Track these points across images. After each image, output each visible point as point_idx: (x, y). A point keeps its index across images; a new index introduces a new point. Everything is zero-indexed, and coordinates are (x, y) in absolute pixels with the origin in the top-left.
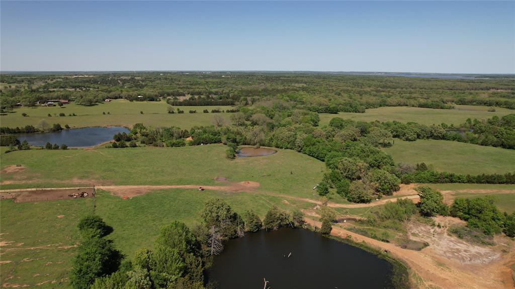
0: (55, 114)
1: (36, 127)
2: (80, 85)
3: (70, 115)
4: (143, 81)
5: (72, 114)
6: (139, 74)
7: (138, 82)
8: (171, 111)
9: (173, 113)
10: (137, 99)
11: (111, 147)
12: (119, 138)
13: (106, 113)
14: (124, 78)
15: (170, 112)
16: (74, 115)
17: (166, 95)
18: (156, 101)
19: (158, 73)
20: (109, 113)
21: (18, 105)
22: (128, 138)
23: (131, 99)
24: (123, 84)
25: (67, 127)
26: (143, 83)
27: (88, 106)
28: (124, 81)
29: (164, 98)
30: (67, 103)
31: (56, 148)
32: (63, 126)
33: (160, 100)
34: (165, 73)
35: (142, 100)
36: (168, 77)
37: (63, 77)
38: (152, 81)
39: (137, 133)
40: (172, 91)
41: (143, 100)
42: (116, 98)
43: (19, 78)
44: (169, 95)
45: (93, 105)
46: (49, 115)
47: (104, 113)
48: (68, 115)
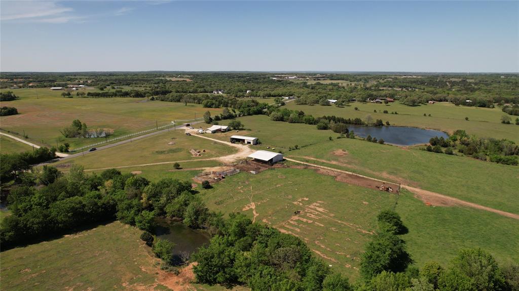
0: (380, 111)
1: (362, 120)
2: (408, 85)
3: (393, 113)
4: (476, 84)
5: (394, 113)
6: (473, 76)
7: (469, 85)
8: (506, 121)
9: (508, 123)
10: (465, 104)
11: (425, 150)
12: (435, 142)
13: (427, 115)
14: (453, 80)
15: (504, 122)
16: (396, 113)
17: (503, 101)
18: (489, 107)
19: (498, 75)
20: (430, 115)
21: (354, 100)
22: (445, 143)
23: (457, 102)
24: (451, 86)
25: (388, 124)
26: (476, 87)
27: (411, 106)
28: (453, 84)
29: (500, 105)
30: (392, 101)
31: (375, 141)
32: (384, 123)
33: (494, 107)
34: (507, 75)
35: (469, 105)
36: (510, 80)
37: (393, 77)
38: (487, 85)
39: (456, 140)
40: (513, 97)
41: (471, 106)
42: (441, 101)
43: (359, 78)
44: (507, 101)
45: (416, 106)
46: (375, 111)
47: (425, 115)
48: (391, 112)
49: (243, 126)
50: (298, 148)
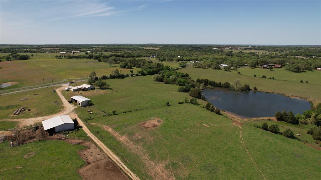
0: (259, 76)
1: (232, 84)
3: (270, 78)
5: (272, 78)
11: (259, 127)
16: (273, 79)
20: (307, 82)
25: (255, 89)
30: (279, 67)
31: (212, 110)
32: (252, 88)
39: (310, 117)
45: (301, 72)
46: (255, 76)
47: (302, 81)
48: (269, 78)
49: (108, 86)
50: (116, 113)
